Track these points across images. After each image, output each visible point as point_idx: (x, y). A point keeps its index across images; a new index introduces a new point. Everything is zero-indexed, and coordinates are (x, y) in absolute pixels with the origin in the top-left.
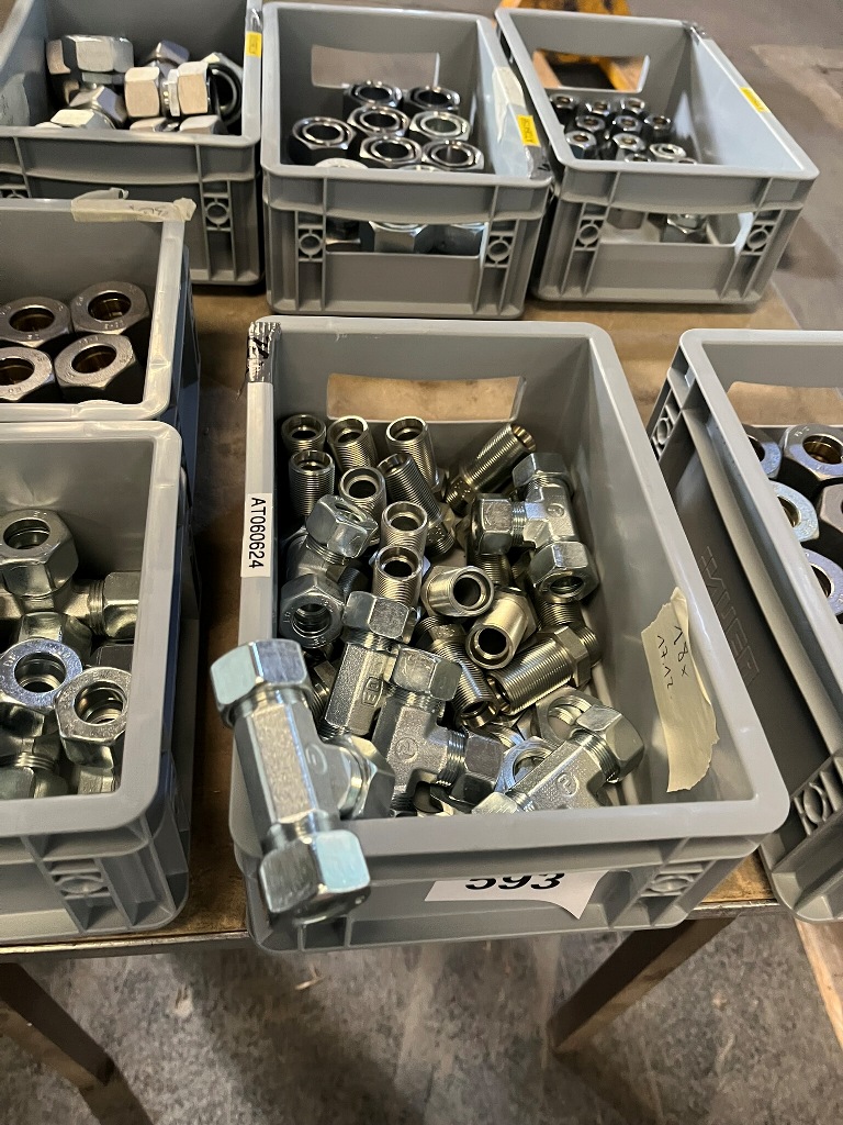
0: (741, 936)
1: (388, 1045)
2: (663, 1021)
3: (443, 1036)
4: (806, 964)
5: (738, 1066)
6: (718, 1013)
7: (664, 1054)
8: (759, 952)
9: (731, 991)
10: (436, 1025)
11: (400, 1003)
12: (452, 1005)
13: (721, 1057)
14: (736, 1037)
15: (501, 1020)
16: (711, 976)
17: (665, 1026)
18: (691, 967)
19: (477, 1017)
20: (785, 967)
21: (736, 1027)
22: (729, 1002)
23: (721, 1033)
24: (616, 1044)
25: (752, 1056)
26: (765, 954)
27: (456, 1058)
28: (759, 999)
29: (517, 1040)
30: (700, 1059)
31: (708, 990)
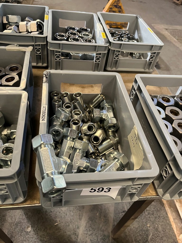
0: (153, 211)
1: (75, 237)
2: (137, 230)
3: (88, 235)
4: (167, 217)
5: (153, 240)
6: (149, 228)
7: (137, 238)
8: (158, 214)
9: (151, 223)
10: (86, 232)
11: (78, 228)
12: (90, 228)
13: (150, 238)
14: (153, 233)
15: (101, 231)
16: (147, 220)
17: (137, 231)
18: (143, 218)
19: (95, 231)
20: (163, 217)
21: (153, 231)
22: (151, 226)
23: (150, 233)
24: (126, 236)
25: (156, 238)
26: (159, 215)
27: (91, 240)
28: (158, 225)
29: (104, 236)
30: (145, 239)
31: (146, 223)
